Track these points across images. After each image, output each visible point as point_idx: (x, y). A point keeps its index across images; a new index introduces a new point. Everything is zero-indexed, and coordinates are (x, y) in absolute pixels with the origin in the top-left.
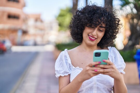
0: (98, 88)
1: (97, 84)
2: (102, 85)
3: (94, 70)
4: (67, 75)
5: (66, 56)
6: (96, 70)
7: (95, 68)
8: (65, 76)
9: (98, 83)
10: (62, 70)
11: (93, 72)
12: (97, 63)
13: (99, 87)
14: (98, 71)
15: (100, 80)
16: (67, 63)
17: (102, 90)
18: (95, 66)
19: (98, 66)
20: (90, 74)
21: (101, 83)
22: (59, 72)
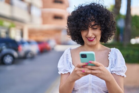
0: (92, 89)
1: (92, 86)
2: (97, 86)
3: (81, 71)
4: (67, 73)
5: (68, 55)
6: (83, 70)
7: (82, 69)
8: (65, 74)
9: (93, 84)
10: (63, 68)
11: (81, 72)
12: (84, 64)
13: (94, 88)
14: (86, 71)
15: (95, 82)
16: (67, 61)
17: (97, 91)
18: (83, 66)
19: (86, 67)
20: (79, 74)
21: (96, 85)
22: (60, 69)
